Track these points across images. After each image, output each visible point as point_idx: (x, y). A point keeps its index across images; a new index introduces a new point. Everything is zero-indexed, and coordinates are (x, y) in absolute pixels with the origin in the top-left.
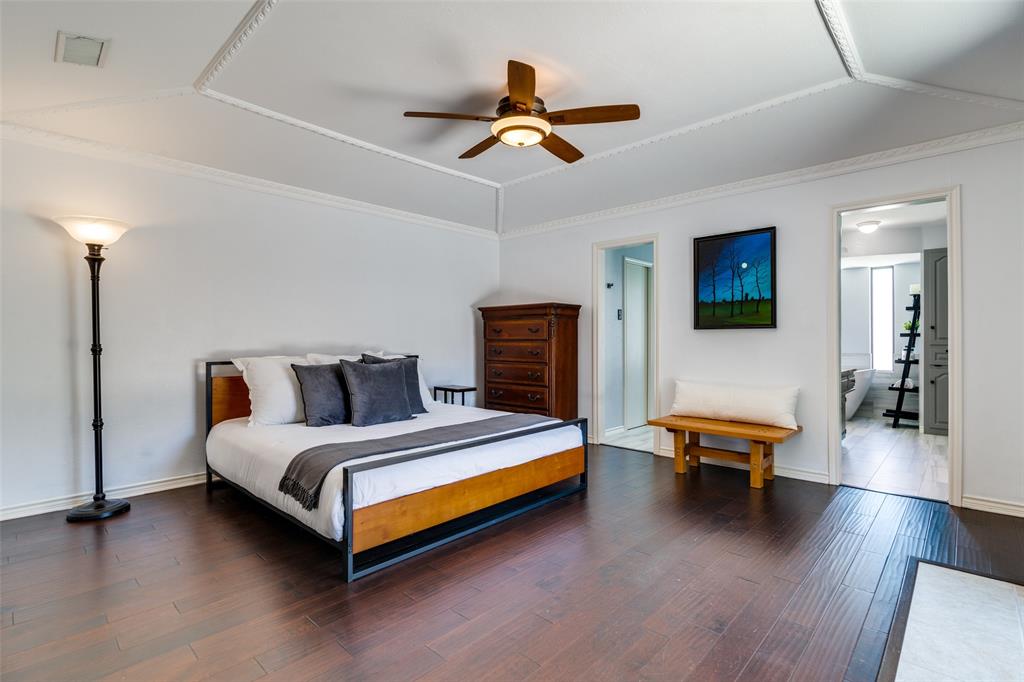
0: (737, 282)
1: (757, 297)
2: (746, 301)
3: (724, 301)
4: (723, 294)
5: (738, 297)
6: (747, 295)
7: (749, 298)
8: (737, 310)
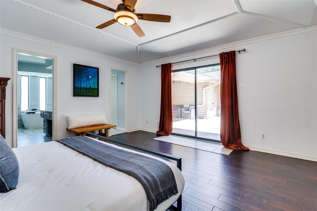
0: (88, 82)
1: (94, 87)
2: (90, 88)
3: (84, 87)
4: (84, 85)
5: (88, 87)
6: (91, 86)
7: (92, 87)
8: (88, 91)
